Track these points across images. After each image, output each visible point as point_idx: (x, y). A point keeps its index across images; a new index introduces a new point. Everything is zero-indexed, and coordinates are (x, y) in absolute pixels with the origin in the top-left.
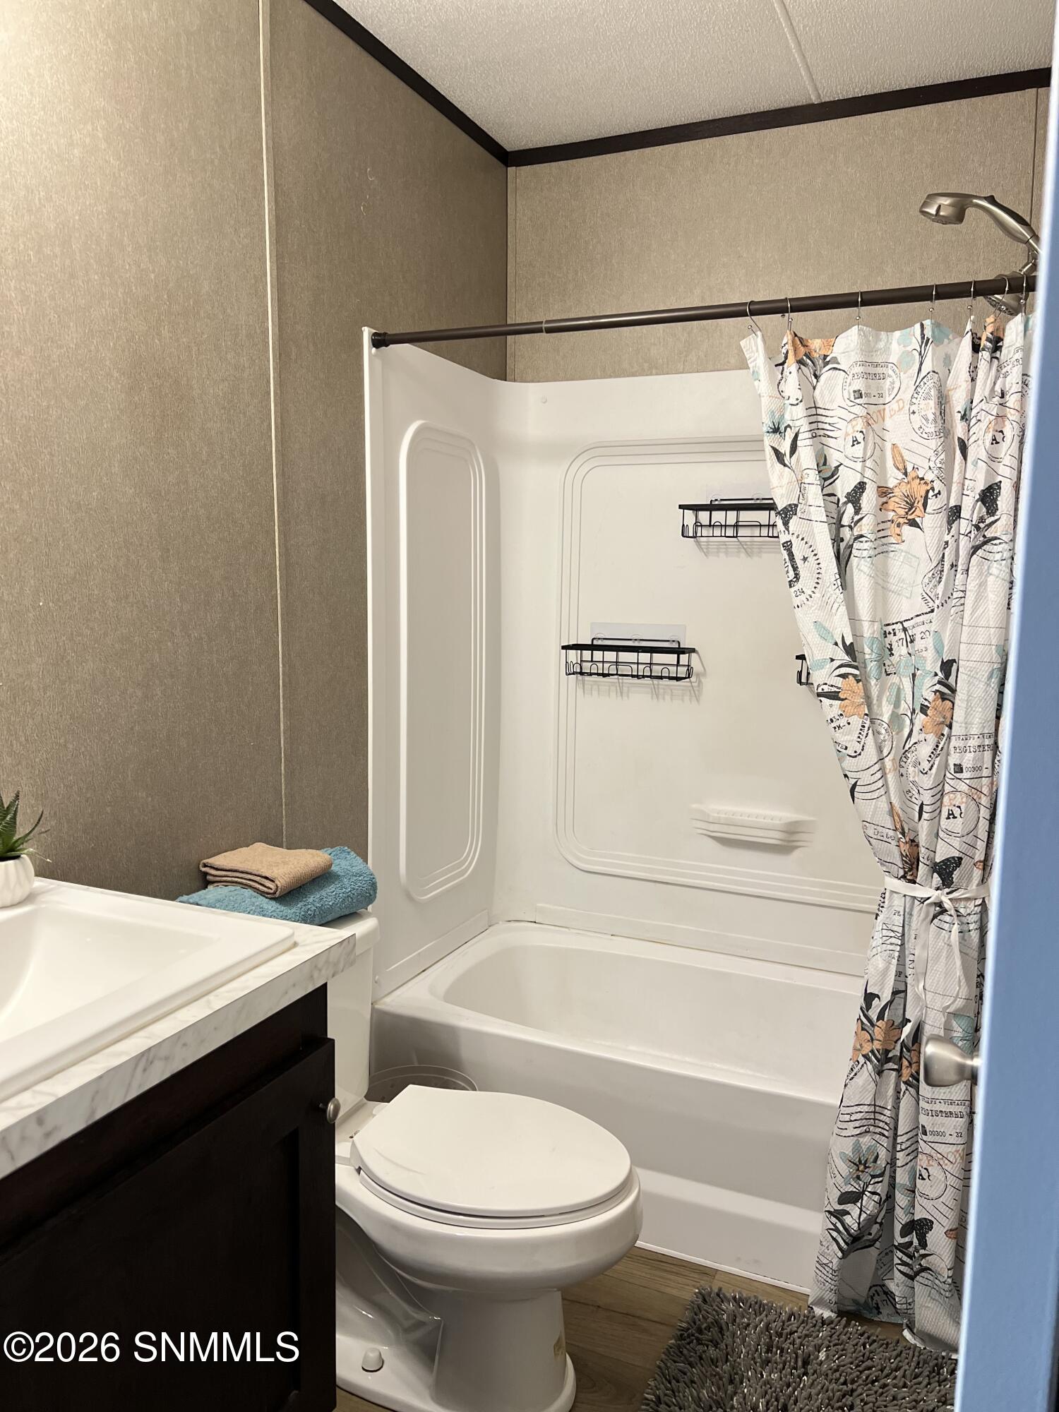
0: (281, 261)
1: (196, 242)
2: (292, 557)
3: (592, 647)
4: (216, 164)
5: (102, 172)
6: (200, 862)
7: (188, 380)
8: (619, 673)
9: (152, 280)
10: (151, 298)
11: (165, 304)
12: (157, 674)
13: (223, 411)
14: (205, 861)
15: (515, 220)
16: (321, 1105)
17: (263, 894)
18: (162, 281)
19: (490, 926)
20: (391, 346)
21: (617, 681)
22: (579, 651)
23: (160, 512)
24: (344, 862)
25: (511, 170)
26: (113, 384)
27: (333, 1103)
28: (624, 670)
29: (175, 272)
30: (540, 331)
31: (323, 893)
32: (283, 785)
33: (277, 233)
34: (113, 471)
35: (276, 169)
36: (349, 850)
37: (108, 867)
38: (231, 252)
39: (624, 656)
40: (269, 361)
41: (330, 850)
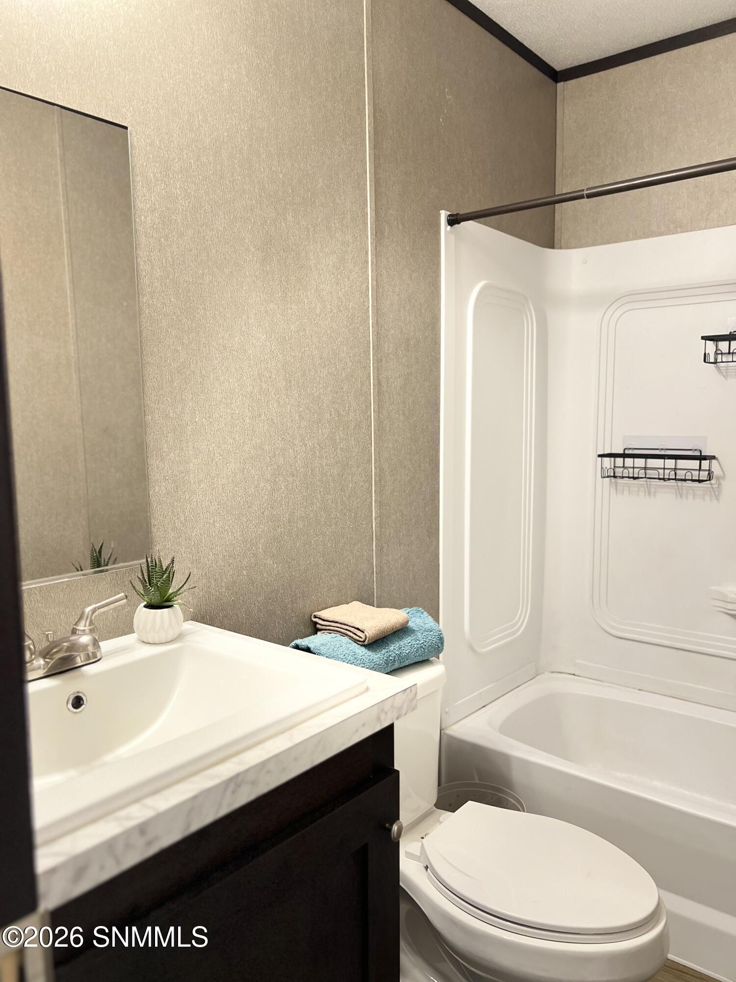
0: (378, 162)
1: (313, 150)
2: (383, 387)
3: (624, 456)
4: (329, 90)
5: (244, 99)
6: (312, 613)
7: (306, 253)
8: (647, 476)
9: (280, 179)
10: (280, 192)
11: (290, 196)
12: (282, 473)
13: (332, 276)
14: (315, 614)
15: (563, 123)
16: (387, 825)
17: (356, 641)
18: (288, 179)
19: (537, 675)
20: (462, 223)
21: (645, 483)
22: (613, 459)
23: (285, 352)
24: (419, 620)
25: (560, 85)
26: (250, 257)
27: (397, 824)
28: (651, 473)
29: (297, 172)
30: (582, 197)
31: (402, 643)
32: (374, 558)
33: (375, 140)
34: (250, 322)
35: (375, 92)
36: (423, 611)
37: (244, 615)
38: (340, 156)
39: (652, 463)
40: (367, 238)
41: (409, 610)
